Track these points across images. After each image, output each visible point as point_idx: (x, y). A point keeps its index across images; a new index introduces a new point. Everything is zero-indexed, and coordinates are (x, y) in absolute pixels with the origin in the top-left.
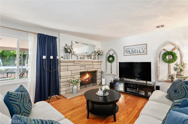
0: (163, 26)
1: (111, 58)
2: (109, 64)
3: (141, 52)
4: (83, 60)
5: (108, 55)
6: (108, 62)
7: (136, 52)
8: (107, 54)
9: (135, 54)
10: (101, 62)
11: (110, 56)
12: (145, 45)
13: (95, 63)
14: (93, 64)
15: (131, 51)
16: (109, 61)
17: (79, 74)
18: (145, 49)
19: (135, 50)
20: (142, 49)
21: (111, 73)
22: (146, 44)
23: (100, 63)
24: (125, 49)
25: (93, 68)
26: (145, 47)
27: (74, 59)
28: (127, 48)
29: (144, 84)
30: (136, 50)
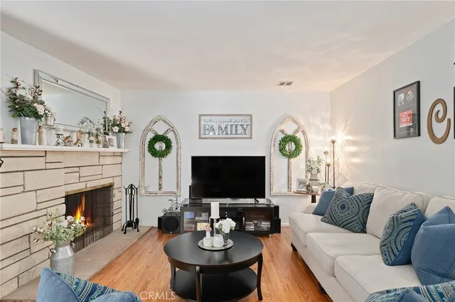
0: (289, 84)
1: (159, 145)
2: (152, 161)
3: (238, 133)
4: (80, 149)
5: (151, 136)
6: (148, 155)
7: (229, 133)
8: (147, 130)
9: (226, 136)
10: (121, 155)
11: (157, 138)
12: (249, 117)
13: (109, 160)
14: (103, 161)
15: (216, 127)
16: (154, 153)
17: (63, 200)
18: (248, 125)
19: (226, 127)
20: (242, 125)
21: (160, 189)
22: (251, 116)
23: (118, 160)
24: (202, 123)
25: (100, 177)
26: (249, 123)
27: (48, 144)
28: (207, 118)
29: (251, 206)
30: (229, 127)
